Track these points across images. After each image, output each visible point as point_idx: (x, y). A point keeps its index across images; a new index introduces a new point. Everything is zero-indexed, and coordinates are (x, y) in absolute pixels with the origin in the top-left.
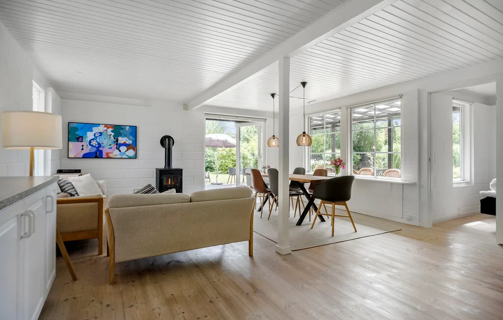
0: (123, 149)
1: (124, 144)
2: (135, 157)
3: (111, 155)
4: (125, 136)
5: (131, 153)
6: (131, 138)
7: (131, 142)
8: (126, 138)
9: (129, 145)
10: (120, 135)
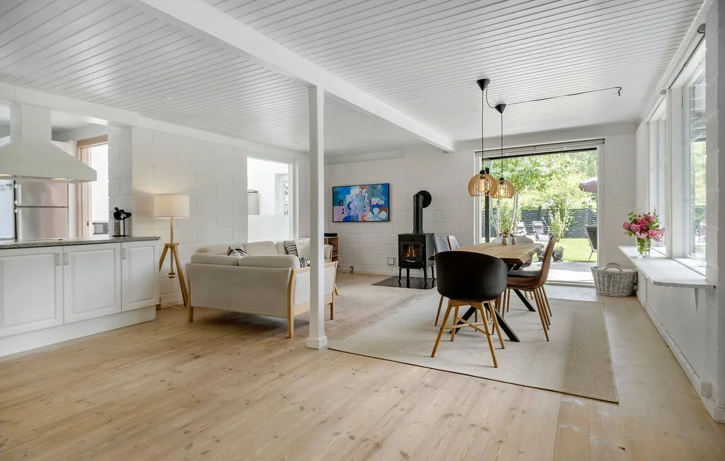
0: (376, 210)
1: (378, 206)
2: (388, 219)
3: (366, 219)
4: (378, 196)
5: (383, 215)
6: (383, 197)
7: (383, 202)
8: (378, 199)
9: (381, 206)
10: (373, 195)
